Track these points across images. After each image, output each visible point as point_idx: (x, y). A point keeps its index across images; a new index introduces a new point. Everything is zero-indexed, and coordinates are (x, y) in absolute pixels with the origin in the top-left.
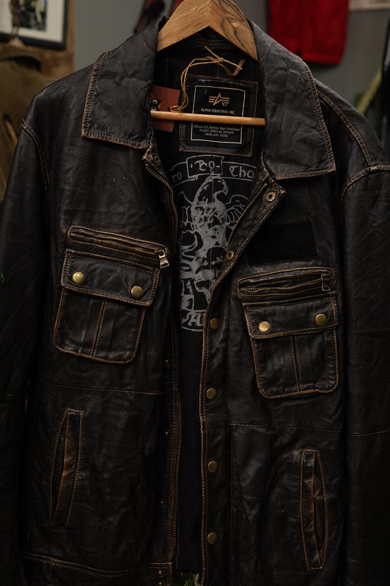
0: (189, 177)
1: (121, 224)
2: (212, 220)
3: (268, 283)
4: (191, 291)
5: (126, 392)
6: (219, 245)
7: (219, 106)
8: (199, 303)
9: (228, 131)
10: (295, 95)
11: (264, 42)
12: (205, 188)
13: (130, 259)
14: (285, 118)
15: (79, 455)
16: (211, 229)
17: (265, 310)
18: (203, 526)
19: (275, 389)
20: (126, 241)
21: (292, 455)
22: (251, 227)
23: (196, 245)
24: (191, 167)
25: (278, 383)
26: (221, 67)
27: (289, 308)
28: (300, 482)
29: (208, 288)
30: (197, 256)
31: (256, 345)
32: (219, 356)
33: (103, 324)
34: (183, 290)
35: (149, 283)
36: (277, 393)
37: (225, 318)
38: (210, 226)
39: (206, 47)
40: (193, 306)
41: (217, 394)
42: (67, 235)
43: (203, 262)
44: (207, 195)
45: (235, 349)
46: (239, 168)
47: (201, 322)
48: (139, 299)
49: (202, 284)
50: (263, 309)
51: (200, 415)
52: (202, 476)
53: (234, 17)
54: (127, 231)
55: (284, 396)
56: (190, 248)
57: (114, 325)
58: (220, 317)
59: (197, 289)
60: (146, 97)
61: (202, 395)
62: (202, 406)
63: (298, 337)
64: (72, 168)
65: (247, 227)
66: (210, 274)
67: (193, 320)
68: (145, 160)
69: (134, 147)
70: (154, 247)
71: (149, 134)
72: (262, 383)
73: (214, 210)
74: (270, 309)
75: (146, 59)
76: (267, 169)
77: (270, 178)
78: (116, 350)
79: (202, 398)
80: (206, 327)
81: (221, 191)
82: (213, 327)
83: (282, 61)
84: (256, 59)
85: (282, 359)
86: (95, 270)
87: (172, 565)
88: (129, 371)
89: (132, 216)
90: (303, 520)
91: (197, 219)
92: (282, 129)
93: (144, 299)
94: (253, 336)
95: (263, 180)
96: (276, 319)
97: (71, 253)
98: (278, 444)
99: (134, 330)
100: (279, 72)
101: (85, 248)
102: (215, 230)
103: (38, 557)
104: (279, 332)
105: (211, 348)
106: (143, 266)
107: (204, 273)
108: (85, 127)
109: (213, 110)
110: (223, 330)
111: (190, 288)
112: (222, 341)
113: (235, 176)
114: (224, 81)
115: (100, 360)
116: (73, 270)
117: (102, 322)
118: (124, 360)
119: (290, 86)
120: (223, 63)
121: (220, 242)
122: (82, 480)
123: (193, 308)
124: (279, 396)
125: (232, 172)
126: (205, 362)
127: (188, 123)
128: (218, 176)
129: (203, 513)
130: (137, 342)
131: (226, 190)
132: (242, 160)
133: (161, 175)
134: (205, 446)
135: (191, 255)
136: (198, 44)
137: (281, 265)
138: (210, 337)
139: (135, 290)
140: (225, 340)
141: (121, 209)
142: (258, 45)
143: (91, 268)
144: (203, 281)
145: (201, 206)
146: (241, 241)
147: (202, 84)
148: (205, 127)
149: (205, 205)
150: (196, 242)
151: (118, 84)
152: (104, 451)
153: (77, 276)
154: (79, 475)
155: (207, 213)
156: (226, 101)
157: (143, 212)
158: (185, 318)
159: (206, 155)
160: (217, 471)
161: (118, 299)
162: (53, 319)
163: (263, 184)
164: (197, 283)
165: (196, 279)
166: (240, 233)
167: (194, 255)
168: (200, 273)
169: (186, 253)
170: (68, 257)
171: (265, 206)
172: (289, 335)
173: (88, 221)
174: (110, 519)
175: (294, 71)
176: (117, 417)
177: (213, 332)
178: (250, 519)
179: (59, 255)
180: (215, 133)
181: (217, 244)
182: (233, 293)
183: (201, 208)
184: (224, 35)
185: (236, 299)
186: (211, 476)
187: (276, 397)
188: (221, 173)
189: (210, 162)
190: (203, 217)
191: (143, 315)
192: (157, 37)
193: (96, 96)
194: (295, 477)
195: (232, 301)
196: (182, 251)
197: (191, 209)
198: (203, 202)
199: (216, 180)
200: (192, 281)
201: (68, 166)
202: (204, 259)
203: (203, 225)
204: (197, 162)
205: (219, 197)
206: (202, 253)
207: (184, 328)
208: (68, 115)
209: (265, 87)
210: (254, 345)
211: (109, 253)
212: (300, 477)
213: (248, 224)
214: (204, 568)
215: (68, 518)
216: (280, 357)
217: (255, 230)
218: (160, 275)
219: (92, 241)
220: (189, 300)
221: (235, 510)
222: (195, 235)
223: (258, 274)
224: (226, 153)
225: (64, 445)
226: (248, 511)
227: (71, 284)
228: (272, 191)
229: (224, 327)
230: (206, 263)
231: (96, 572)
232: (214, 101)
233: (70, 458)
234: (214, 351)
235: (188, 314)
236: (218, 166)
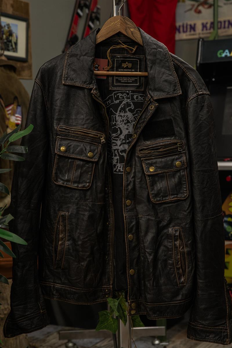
0: (114, 101)
1: (82, 124)
2: (126, 121)
3: (154, 149)
4: (117, 155)
5: (88, 203)
6: (130, 132)
7: (127, 68)
8: (122, 160)
9: (132, 79)
10: (161, 60)
11: (146, 37)
12: (123, 106)
13: (87, 140)
14: (156, 71)
15: (67, 234)
16: (126, 125)
17: (152, 161)
18: (127, 266)
19: (158, 199)
20: (85, 131)
21: (168, 231)
22: (143, 122)
23: (119, 133)
24: (116, 97)
25: (160, 196)
26: (126, 49)
27: (163, 160)
28: (173, 243)
29: (125, 153)
30: (120, 138)
31: (148, 178)
32: (132, 184)
33: (75, 171)
34: (114, 154)
35: (96, 151)
36: (160, 200)
37: (134, 167)
38: (125, 124)
39: (119, 41)
40: (119, 162)
41: (131, 203)
42: (57, 130)
43: (123, 141)
44: (123, 110)
45: (139, 180)
46: (138, 96)
47: (123, 169)
48: (92, 158)
49: (122, 151)
50: (151, 161)
51: (124, 213)
52: (126, 242)
53: (131, 26)
54: (85, 127)
55: (163, 202)
56: (116, 135)
57: (81, 171)
58: (131, 166)
59: (120, 153)
60: (91, 65)
61: (124, 203)
62: (124, 209)
63: (168, 173)
64: (58, 99)
65: (141, 122)
66: (126, 147)
67: (119, 168)
68: (92, 93)
69: (87, 88)
70: (98, 134)
71: (94, 81)
72: (152, 196)
73: (127, 116)
74: (154, 161)
75: (91, 47)
76: (150, 95)
77: (151, 99)
78: (82, 183)
79: (124, 205)
80: (125, 171)
81: (130, 108)
82: (128, 171)
83: (154, 45)
84: (142, 45)
85: (161, 184)
86: (71, 145)
87: (112, 287)
88: (89, 193)
89: (87, 120)
90: (175, 261)
91: (119, 121)
92: (156, 76)
93: (94, 158)
94: (146, 174)
95: (148, 100)
96: (158, 165)
97: (60, 138)
98: (161, 225)
99: (90, 173)
100: (153, 50)
101: (66, 136)
102: (128, 125)
103: (49, 284)
104: (159, 171)
105: (127, 181)
106: (93, 143)
107: (123, 146)
108: (64, 80)
109: (124, 70)
110: (133, 172)
111: (117, 153)
112: (132, 178)
113: (136, 100)
114: (129, 56)
115: (75, 187)
116: (61, 145)
117: (75, 170)
118: (86, 187)
119: (158, 56)
120: (127, 47)
122: (69, 245)
123: (119, 163)
124: (160, 202)
125: (135, 98)
126: (125, 188)
127: (113, 76)
128: (128, 101)
129: (127, 260)
130: (92, 179)
131: (132, 107)
132: (139, 92)
133: (100, 100)
134: (126, 227)
135: (117, 138)
136: (115, 40)
137: (159, 140)
138: (127, 175)
139: (90, 154)
140: (134, 177)
141: (82, 117)
142: (143, 39)
143: (69, 145)
144: (123, 150)
145: (121, 115)
146: (139, 129)
147: (119, 58)
148: (121, 78)
149: (122, 114)
150: (119, 132)
151: (78, 60)
152: (78, 231)
153: (63, 148)
154: (67, 243)
155: (124, 118)
156: (130, 65)
157: (92, 118)
158: (115, 168)
159: (122, 91)
160: (133, 239)
161: (82, 158)
162: (52, 170)
163: (148, 102)
164: (120, 151)
165: (120, 149)
166: (138, 126)
167: (118, 138)
168: (121, 146)
169: (114, 137)
170: (58, 140)
171: (149, 112)
172: (164, 172)
173: (67, 123)
174: (82, 264)
175: (160, 50)
176: (84, 215)
177: (129, 173)
178: (149, 261)
179: (54, 139)
180: (126, 81)
181: (129, 132)
182: (137, 154)
183: (121, 116)
184: (127, 35)
185: (138, 157)
186: (130, 242)
187: (159, 202)
188: (130, 99)
189: (124, 94)
190: (122, 120)
191: (94, 166)
192: (96, 37)
193: (69, 65)
194: (170, 241)
195: (136, 158)
196: (113, 136)
197: (116, 116)
198: (121, 113)
199: (127, 102)
200: (118, 150)
201: (57, 98)
202: (123, 140)
203: (122, 124)
204: (118, 94)
205: (129, 110)
206: (122, 137)
207: (115, 173)
208: (56, 75)
209: (147, 57)
210: (147, 178)
211: (77, 137)
212: (173, 241)
213: (142, 121)
214: (129, 287)
215: (62, 264)
216: (160, 183)
217: (145, 123)
218: (101, 147)
219: (69, 132)
220: (117, 159)
221: (142, 258)
222: (118, 129)
223: (148, 144)
224: (131, 90)
225: (59, 229)
226: (148, 257)
227: (60, 152)
228: (152, 105)
229: (133, 171)
230: (124, 141)
231: (76, 289)
232: (124, 65)
233: (62, 235)
234: (129, 182)
235: (116, 166)
236: (128, 96)
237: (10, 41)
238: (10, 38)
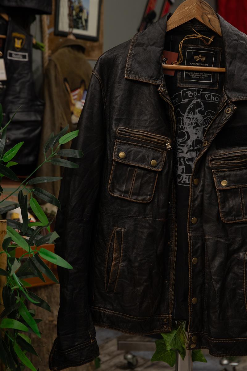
0: (183, 101)
1: (145, 126)
2: (195, 124)
3: (227, 159)
4: (183, 163)
5: (148, 218)
6: (199, 138)
7: (200, 62)
8: (188, 169)
9: (205, 75)
10: (243, 55)
11: (226, 26)
12: (192, 107)
13: (150, 145)
14: (237, 67)
15: (122, 253)
16: (195, 129)
17: (225, 174)
18: (189, 294)
19: (230, 218)
20: (148, 135)
21: (239, 255)
22: (218, 127)
23: (186, 138)
24: (184, 95)
25: (231, 215)
26: (201, 40)
27: (238, 173)
28: (244, 270)
29: (192, 162)
30: (187, 144)
31: (219, 193)
32: (199, 199)
33: (135, 181)
34: (179, 163)
35: (161, 158)
36: (231, 220)
37: (202, 179)
38: (194, 127)
39: (193, 29)
40: (184, 172)
41: (197, 221)
42: (116, 132)
43: (190, 147)
44: (192, 111)
45: (208, 195)
46: (210, 96)
47: (189, 181)
48: (155, 167)
49: (189, 160)
50: (224, 173)
51: (188, 232)
52: (189, 266)
53: (208, 12)
54: (148, 130)
55: (235, 222)
56: (183, 140)
57: (141, 182)
58: (199, 178)
59: (187, 162)
60: (160, 56)
61: (189, 221)
62: (189, 227)
63: (243, 189)
64: (119, 95)
65: (215, 128)
66: (194, 154)
67: (184, 180)
68: (159, 90)
69: (153, 84)
70: (164, 139)
71: (161, 76)
72: (222, 214)
73: (196, 119)
74: (227, 173)
75: (161, 36)
76: (226, 95)
77: (228, 100)
78: (142, 195)
79: (189, 223)
80: (192, 183)
81: (200, 108)
82: (196, 183)
83: (235, 36)
84: (221, 35)
85: (234, 201)
86: (131, 151)
87: (172, 316)
88: (149, 207)
89: (152, 122)
90: (246, 292)
91: (187, 124)
92: (235, 73)
93: (158, 167)
94: (218, 188)
95: (224, 102)
96: (231, 179)
97: (118, 142)
98: (232, 248)
99: (152, 184)
100: (234, 42)
101: (125, 139)
102: (197, 130)
103: (99, 309)
104: (233, 186)
105: (194, 195)
106: (157, 149)
107: (190, 154)
108: (127, 73)
109: (196, 64)
110: (201, 185)
111: (183, 162)
112: (200, 192)
113: (208, 100)
114: (203, 47)
115: (134, 200)
116: (119, 151)
117: (134, 180)
118: (146, 201)
119: (240, 50)
120: (203, 37)
121: (200, 137)
122: (123, 266)
123: (184, 173)
124: (232, 222)
125: (206, 98)
126: (191, 203)
127: (182, 71)
128: (199, 100)
129: (190, 286)
130: (154, 191)
131: (203, 108)
132: (212, 91)
133: (167, 99)
134: (190, 249)
135: (183, 144)
136: (189, 27)
137: (234, 149)
138: (193, 189)
139: (153, 162)
140: (202, 191)
141: (146, 118)
142: (222, 28)
143: (129, 150)
144: (190, 158)
145: (189, 116)
146: (212, 135)
147: (190, 49)
148: (192, 73)
149: (191, 116)
150: (186, 137)
151: (145, 50)
152: (135, 251)
153: (121, 154)
154: (121, 264)
155: (192, 120)
156: (203, 59)
157: (157, 120)
158: (180, 179)
159: (192, 89)
160: (197, 263)
161: (144, 167)
162: (108, 178)
163: (224, 104)
164: (187, 159)
165: (186, 157)
166: (211, 131)
167: (185, 144)
168: (188, 154)
169: (180, 143)
170: (117, 144)
171: (225, 116)
172: (238, 188)
173: (128, 125)
174: (138, 289)
175: (242, 42)
176: (142, 233)
177: (196, 186)
178: (216, 290)
179: (112, 143)
180: (197, 76)
181: (198, 137)
182: (207, 165)
183: (189, 118)
184: (203, 22)
185: (208, 168)
186: (194, 266)
187: (231, 222)
188: (200, 98)
189: (194, 93)
190: (190, 123)
191: (157, 176)
192: (167, 24)
193: (133, 56)
194: (241, 267)
195: (206, 169)
196: (178, 142)
197: (184, 118)
198: (190, 114)
199: (197, 102)
200: (184, 158)
201: (117, 94)
202: (191, 146)
203: (190, 127)
204: (187, 92)
205: (199, 111)
206: (190, 143)
207: (179, 184)
208: (118, 67)
209: (226, 50)
210: (218, 193)
211: (139, 142)
212: (244, 268)
213: (216, 126)
214: (190, 317)
215: (115, 288)
216: (233, 200)
217: (220, 129)
218: (166, 154)
219: (130, 135)
220: (182, 169)
221: (207, 285)
222: (186, 133)
223: (221, 154)
224: (203, 87)
225: (113, 247)
226: (215, 285)
227: (118, 158)
228: (229, 108)
229: (201, 184)
230: (191, 148)
231: (130, 318)
232: (197, 58)
233: (117, 254)
234: (196, 196)
235: (182, 176)
236: (199, 95)
237: (81, 18)
238: (81, 14)
